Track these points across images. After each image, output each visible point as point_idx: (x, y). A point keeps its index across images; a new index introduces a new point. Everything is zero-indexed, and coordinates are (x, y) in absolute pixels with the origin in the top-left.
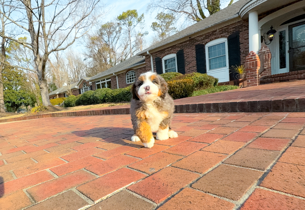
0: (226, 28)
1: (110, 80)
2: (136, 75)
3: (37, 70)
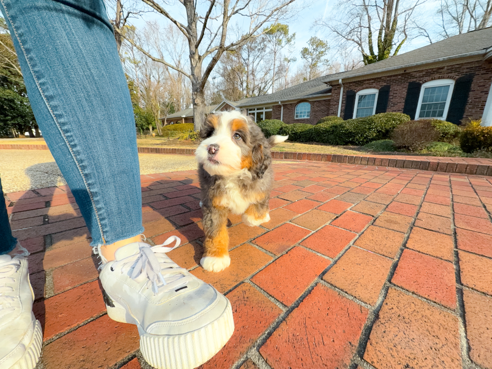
0: (458, 66)
1: (271, 110)
2: (311, 109)
3: (193, 75)
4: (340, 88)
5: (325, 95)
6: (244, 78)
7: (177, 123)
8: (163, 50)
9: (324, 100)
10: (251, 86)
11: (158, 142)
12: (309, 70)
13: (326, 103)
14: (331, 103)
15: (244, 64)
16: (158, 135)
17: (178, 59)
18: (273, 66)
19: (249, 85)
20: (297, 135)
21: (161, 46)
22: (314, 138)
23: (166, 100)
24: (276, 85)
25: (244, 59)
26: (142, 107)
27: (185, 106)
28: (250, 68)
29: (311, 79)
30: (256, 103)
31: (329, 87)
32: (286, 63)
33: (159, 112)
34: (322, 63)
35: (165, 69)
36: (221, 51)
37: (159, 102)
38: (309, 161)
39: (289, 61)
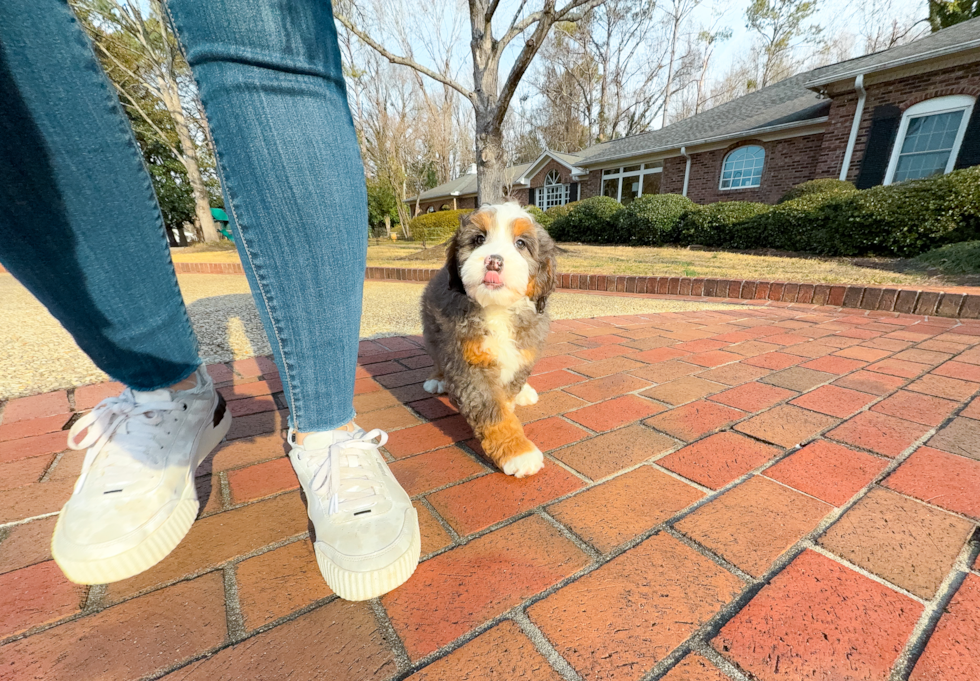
1: (659, 170)
2: (766, 163)
3: (478, 91)
4: (855, 101)
5: (810, 122)
6: (594, 93)
7: (441, 209)
8: (412, 38)
9: (805, 138)
10: (611, 114)
11: (403, 253)
12: (764, 59)
13: (810, 144)
14: (825, 144)
15: (597, 58)
16: (402, 238)
17: (445, 60)
18: (668, 55)
19: (606, 110)
20: (723, 231)
21: (407, 30)
22: (771, 239)
23: (420, 157)
24: (674, 107)
25: (597, 45)
26: (370, 175)
27: (458, 169)
28: (611, 66)
29: (767, 85)
30: (623, 155)
31: (823, 100)
32: (704, 43)
33: (404, 185)
34: (802, 37)
35: (418, 86)
36: (547, 21)
37: (405, 162)
38: (775, 303)
39: (712, 39)
